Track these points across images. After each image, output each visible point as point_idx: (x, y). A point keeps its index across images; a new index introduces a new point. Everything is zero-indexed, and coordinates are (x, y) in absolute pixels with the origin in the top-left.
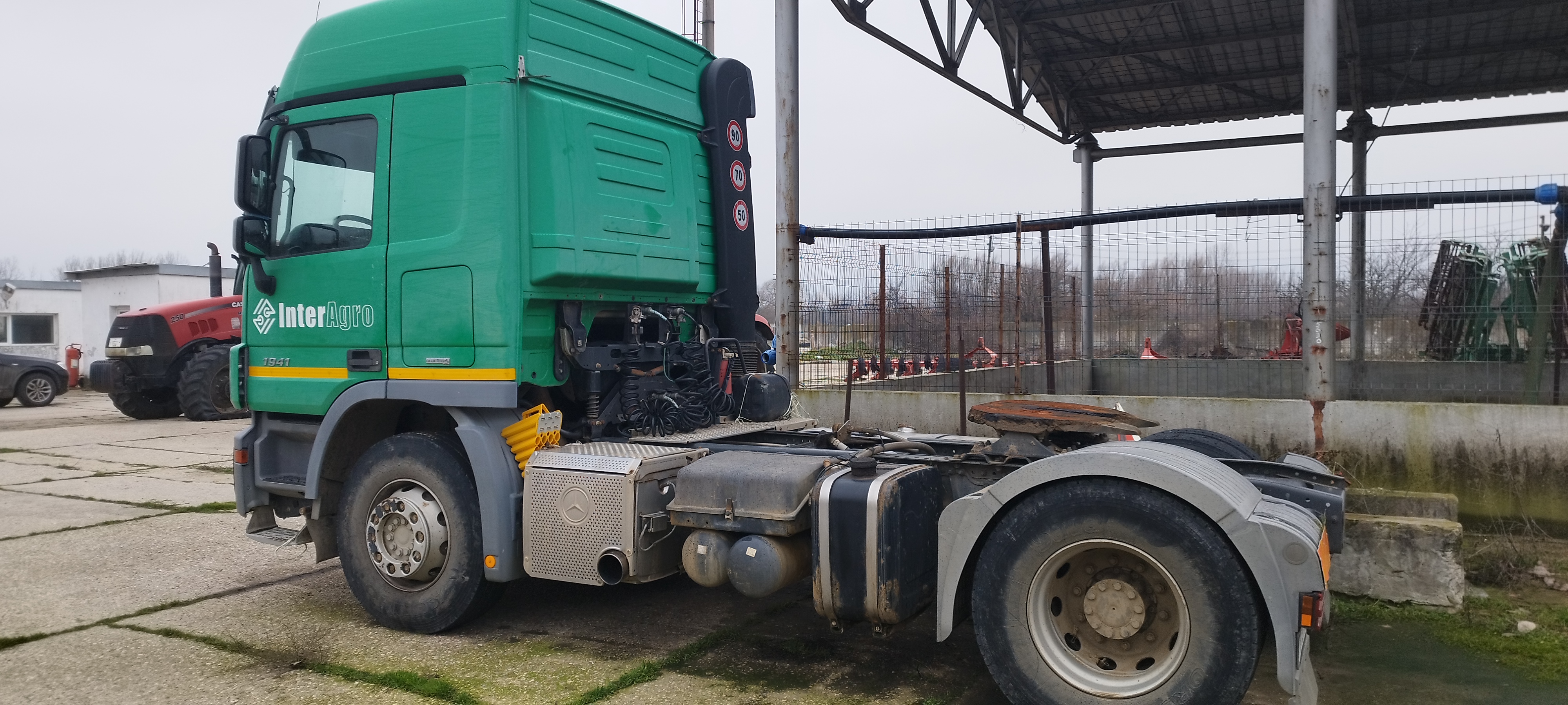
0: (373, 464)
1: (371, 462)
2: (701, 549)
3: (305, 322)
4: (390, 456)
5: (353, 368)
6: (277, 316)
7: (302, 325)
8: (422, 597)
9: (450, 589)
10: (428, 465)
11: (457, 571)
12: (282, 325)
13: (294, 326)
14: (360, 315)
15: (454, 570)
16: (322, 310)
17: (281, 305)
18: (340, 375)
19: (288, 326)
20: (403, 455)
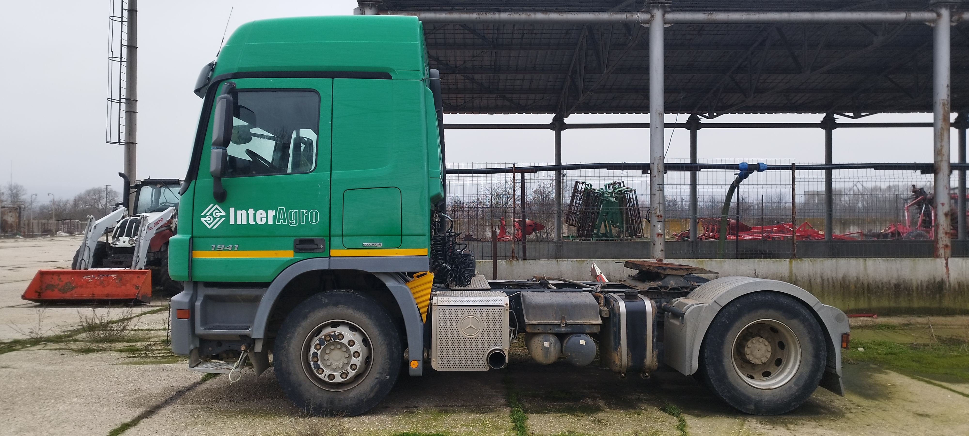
0: (309, 312)
1: (307, 311)
2: (546, 344)
3: (255, 220)
4: (326, 305)
5: (297, 250)
6: (227, 216)
7: (252, 222)
8: (351, 393)
9: (375, 386)
10: (357, 309)
11: (381, 374)
12: (232, 222)
13: (245, 222)
14: (307, 216)
15: (378, 373)
16: (272, 213)
17: (232, 210)
18: (288, 255)
19: (239, 222)
20: (336, 304)
